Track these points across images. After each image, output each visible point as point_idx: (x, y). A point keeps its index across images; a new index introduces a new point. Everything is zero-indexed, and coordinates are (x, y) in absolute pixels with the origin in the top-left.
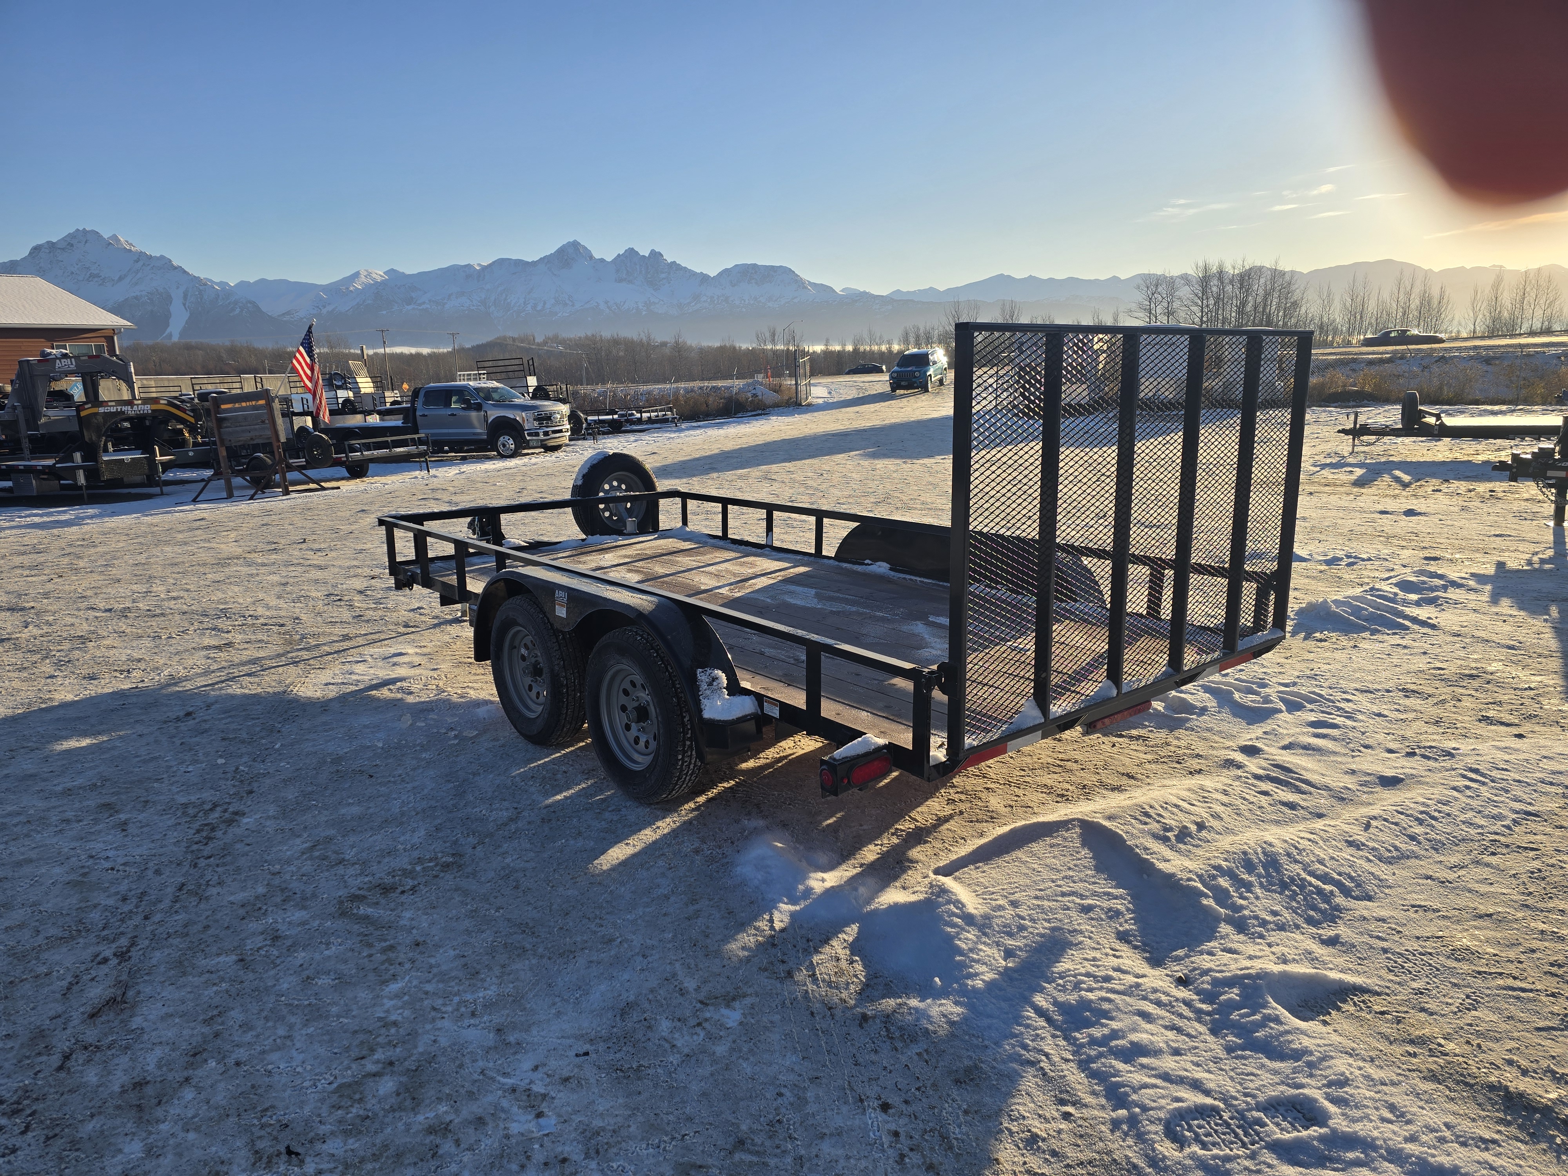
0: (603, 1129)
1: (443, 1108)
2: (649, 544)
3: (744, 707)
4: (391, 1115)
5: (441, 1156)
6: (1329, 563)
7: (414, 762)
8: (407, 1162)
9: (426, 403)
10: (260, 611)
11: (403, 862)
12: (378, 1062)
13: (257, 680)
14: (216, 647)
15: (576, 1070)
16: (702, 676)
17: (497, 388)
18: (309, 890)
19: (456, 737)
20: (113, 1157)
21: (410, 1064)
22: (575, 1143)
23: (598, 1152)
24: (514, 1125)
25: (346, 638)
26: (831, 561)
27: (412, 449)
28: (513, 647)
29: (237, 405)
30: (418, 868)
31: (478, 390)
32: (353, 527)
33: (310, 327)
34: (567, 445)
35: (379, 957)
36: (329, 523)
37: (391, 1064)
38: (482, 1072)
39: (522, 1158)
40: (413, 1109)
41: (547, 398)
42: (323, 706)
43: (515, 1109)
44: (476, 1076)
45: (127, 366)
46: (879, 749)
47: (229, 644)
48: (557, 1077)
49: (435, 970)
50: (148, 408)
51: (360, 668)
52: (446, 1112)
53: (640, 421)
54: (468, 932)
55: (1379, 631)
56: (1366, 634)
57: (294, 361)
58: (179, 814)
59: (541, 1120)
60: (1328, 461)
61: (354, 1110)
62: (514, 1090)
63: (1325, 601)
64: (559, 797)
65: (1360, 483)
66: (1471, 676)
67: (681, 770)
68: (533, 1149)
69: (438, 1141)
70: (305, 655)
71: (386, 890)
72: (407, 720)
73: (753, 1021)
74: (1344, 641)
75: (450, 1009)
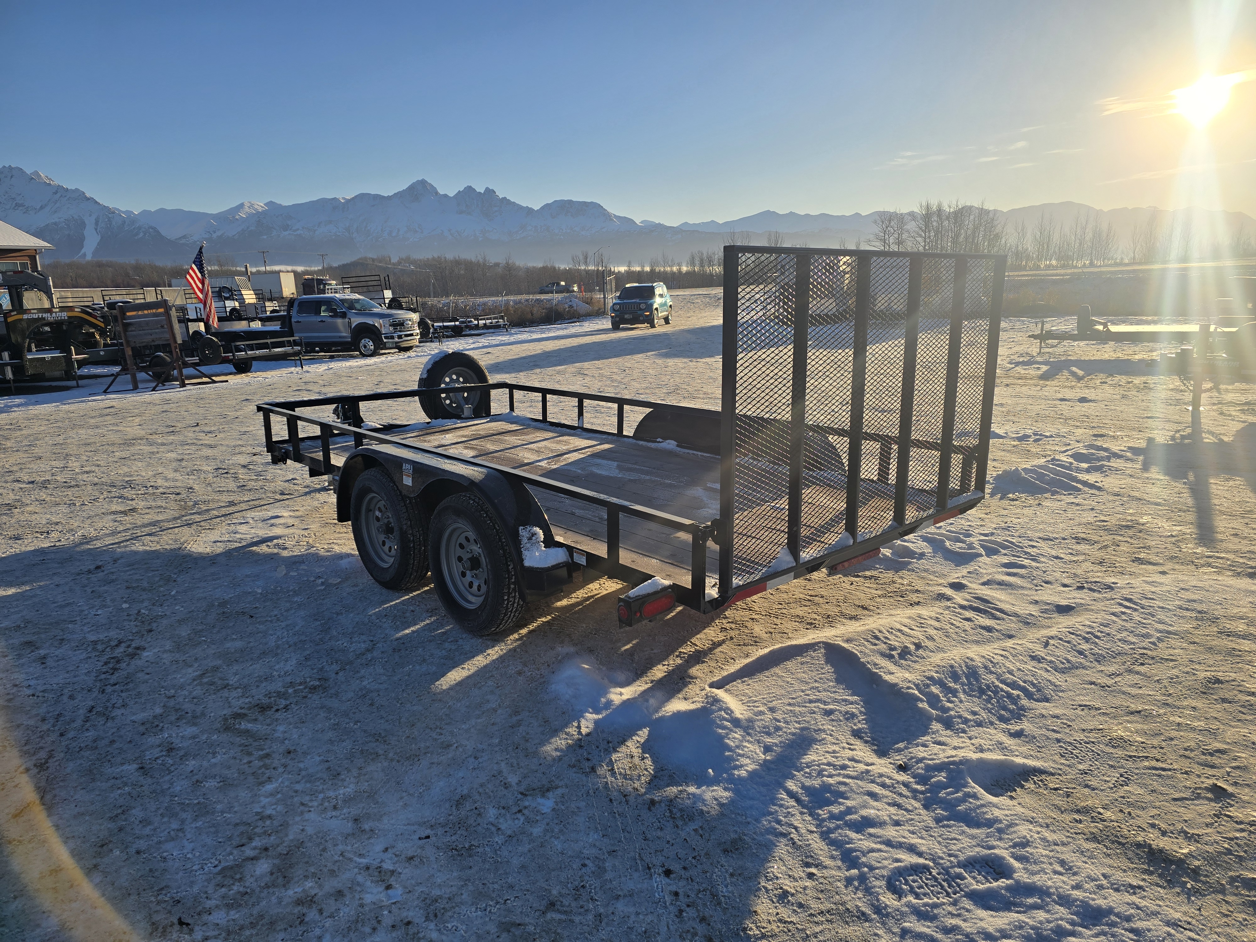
0: (441, 897)
1: (309, 884)
2: (482, 426)
3: (558, 556)
4: (265, 891)
5: (307, 923)
6: (1020, 439)
7: (288, 605)
8: (279, 928)
9: (300, 312)
10: (160, 482)
11: (277, 686)
12: (255, 848)
13: (156, 539)
14: (121, 512)
15: (419, 851)
16: (523, 533)
17: (359, 300)
18: (199, 710)
19: (322, 584)
20: (32, 931)
21: (282, 849)
22: (417, 909)
23: (436, 916)
24: (368, 896)
25: (232, 504)
26: (630, 440)
27: (288, 349)
28: (369, 510)
29: (140, 313)
30: (290, 691)
31: (343, 301)
32: (238, 413)
33: (201, 248)
34: (417, 346)
35: (257, 763)
36: (218, 410)
37: (266, 849)
38: (342, 854)
39: (374, 922)
40: (284, 886)
41: (400, 307)
42: (212, 560)
43: (368, 883)
44: (336, 858)
45: (46, 280)
46: (665, 588)
47: (133, 510)
48: (403, 856)
49: (303, 773)
50: (64, 315)
51: (243, 529)
52: (311, 887)
53: (477, 327)
54: (331, 742)
55: (1058, 492)
56: (1048, 495)
57: (188, 277)
58: (90, 649)
59: (389, 891)
60: (1021, 359)
61: (235, 888)
62: (368, 868)
63: (1017, 469)
64: (407, 631)
65: (1045, 377)
66: (1128, 527)
67: (507, 608)
68: (382, 915)
69: (305, 911)
70: (197, 518)
71: (263, 709)
72: (282, 570)
73: (563, 807)
74: (1031, 501)
75: (315, 804)
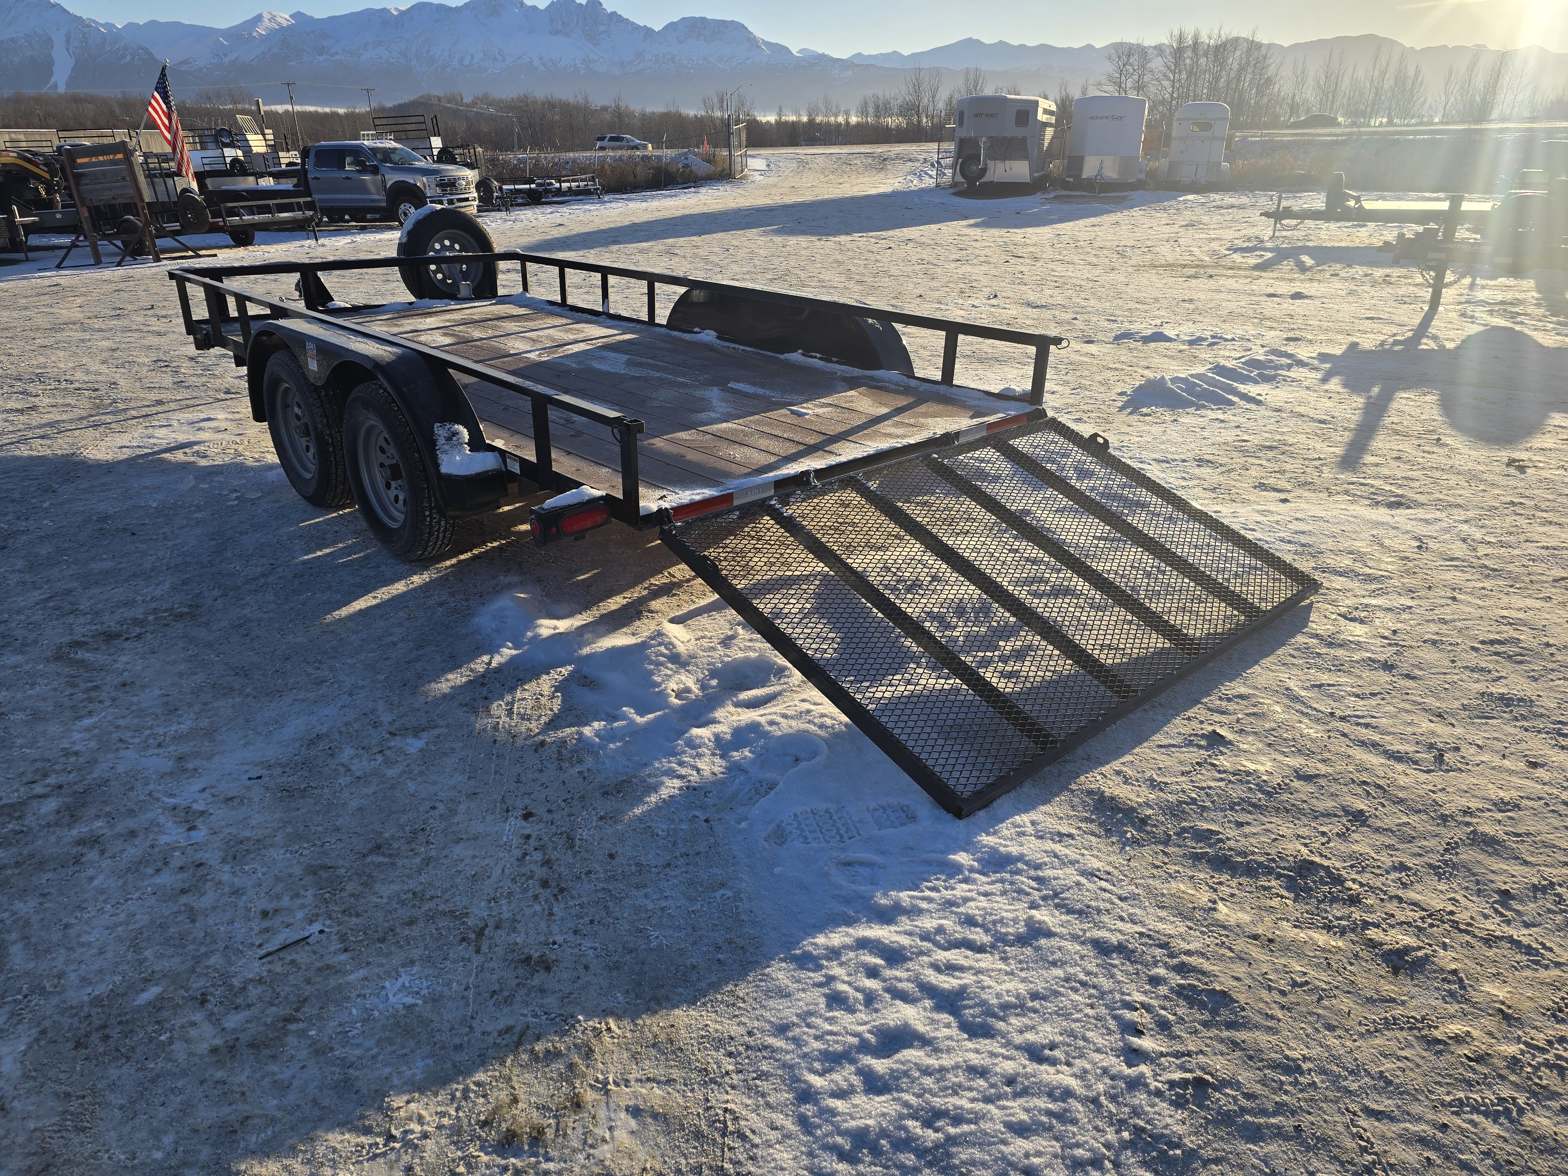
0: (248, 839)
1: (98, 824)
2: (484, 308)
5: (82, 863)
6: (1191, 343)
7: (184, 521)
9: (318, 164)
10: (79, 375)
11: (138, 612)
12: (48, 785)
13: (49, 442)
14: (17, 410)
15: (243, 791)
17: (395, 149)
18: (32, 636)
19: (237, 498)
21: (80, 788)
22: (216, 851)
23: (235, 858)
24: (163, 836)
25: (160, 402)
26: (663, 330)
27: (298, 214)
28: (286, 406)
29: (93, 159)
30: (151, 618)
31: (374, 150)
33: (163, 69)
35: (81, 696)
37: (60, 787)
38: (150, 794)
39: (160, 864)
40: (69, 825)
41: (453, 162)
42: (109, 468)
43: (170, 824)
44: (143, 797)
46: (594, 500)
47: (33, 408)
48: (222, 797)
49: (134, 707)
51: (161, 433)
52: (100, 827)
54: (181, 675)
55: (1204, 407)
56: (1191, 410)
57: (148, 107)
59: (192, 833)
61: (10, 826)
62: (175, 808)
63: (1163, 378)
64: (319, 553)
66: (1270, 448)
67: (431, 527)
68: (173, 856)
69: (84, 851)
70: (108, 418)
71: (109, 637)
72: (190, 481)
73: (434, 748)
74: (1168, 418)
75: (137, 740)
